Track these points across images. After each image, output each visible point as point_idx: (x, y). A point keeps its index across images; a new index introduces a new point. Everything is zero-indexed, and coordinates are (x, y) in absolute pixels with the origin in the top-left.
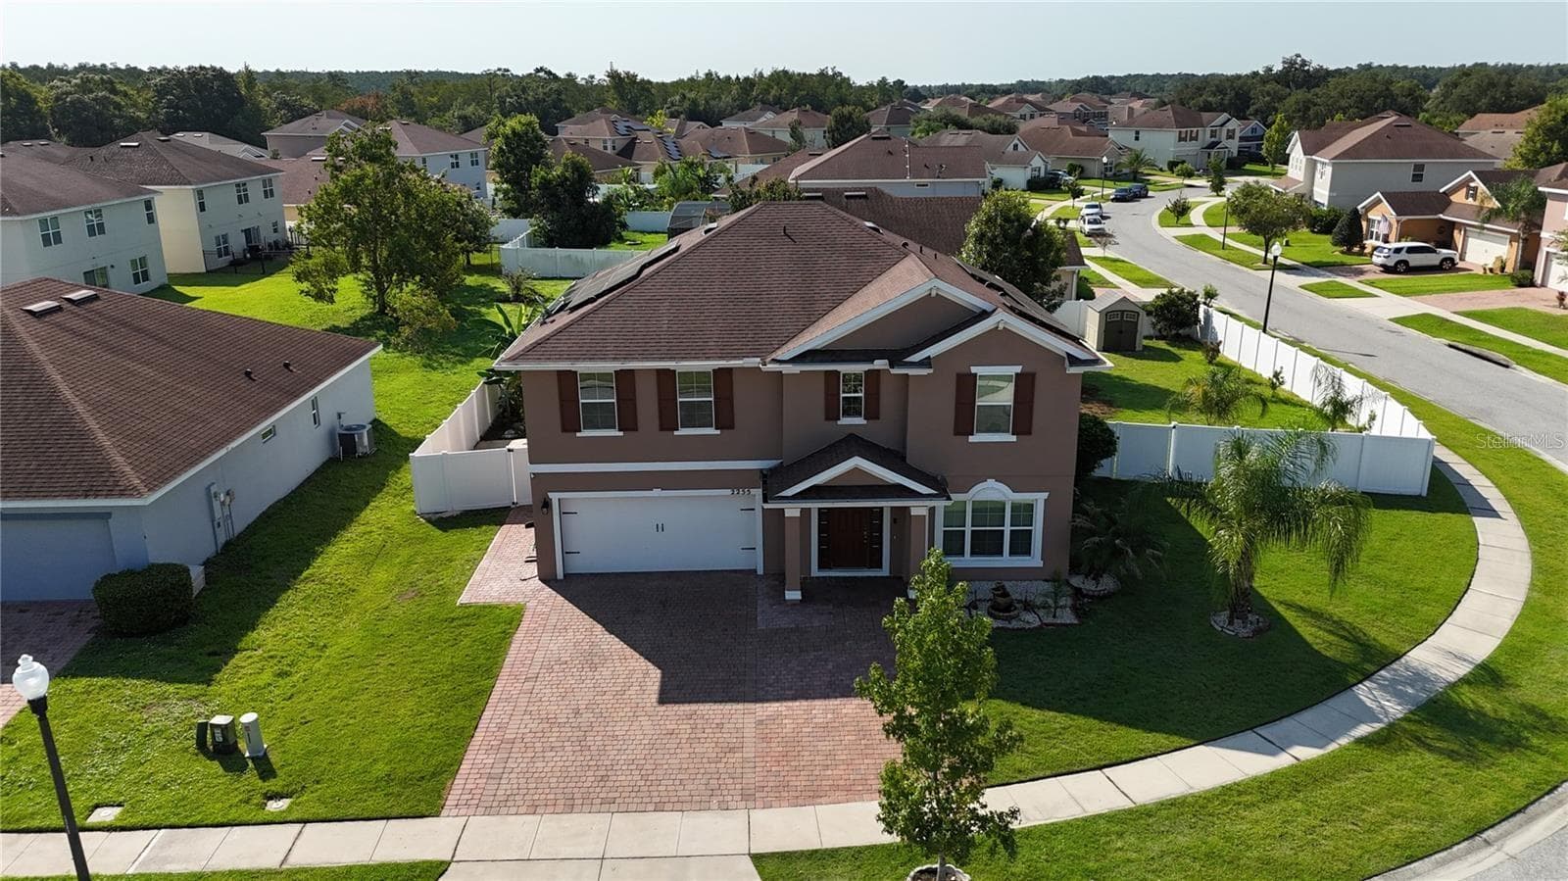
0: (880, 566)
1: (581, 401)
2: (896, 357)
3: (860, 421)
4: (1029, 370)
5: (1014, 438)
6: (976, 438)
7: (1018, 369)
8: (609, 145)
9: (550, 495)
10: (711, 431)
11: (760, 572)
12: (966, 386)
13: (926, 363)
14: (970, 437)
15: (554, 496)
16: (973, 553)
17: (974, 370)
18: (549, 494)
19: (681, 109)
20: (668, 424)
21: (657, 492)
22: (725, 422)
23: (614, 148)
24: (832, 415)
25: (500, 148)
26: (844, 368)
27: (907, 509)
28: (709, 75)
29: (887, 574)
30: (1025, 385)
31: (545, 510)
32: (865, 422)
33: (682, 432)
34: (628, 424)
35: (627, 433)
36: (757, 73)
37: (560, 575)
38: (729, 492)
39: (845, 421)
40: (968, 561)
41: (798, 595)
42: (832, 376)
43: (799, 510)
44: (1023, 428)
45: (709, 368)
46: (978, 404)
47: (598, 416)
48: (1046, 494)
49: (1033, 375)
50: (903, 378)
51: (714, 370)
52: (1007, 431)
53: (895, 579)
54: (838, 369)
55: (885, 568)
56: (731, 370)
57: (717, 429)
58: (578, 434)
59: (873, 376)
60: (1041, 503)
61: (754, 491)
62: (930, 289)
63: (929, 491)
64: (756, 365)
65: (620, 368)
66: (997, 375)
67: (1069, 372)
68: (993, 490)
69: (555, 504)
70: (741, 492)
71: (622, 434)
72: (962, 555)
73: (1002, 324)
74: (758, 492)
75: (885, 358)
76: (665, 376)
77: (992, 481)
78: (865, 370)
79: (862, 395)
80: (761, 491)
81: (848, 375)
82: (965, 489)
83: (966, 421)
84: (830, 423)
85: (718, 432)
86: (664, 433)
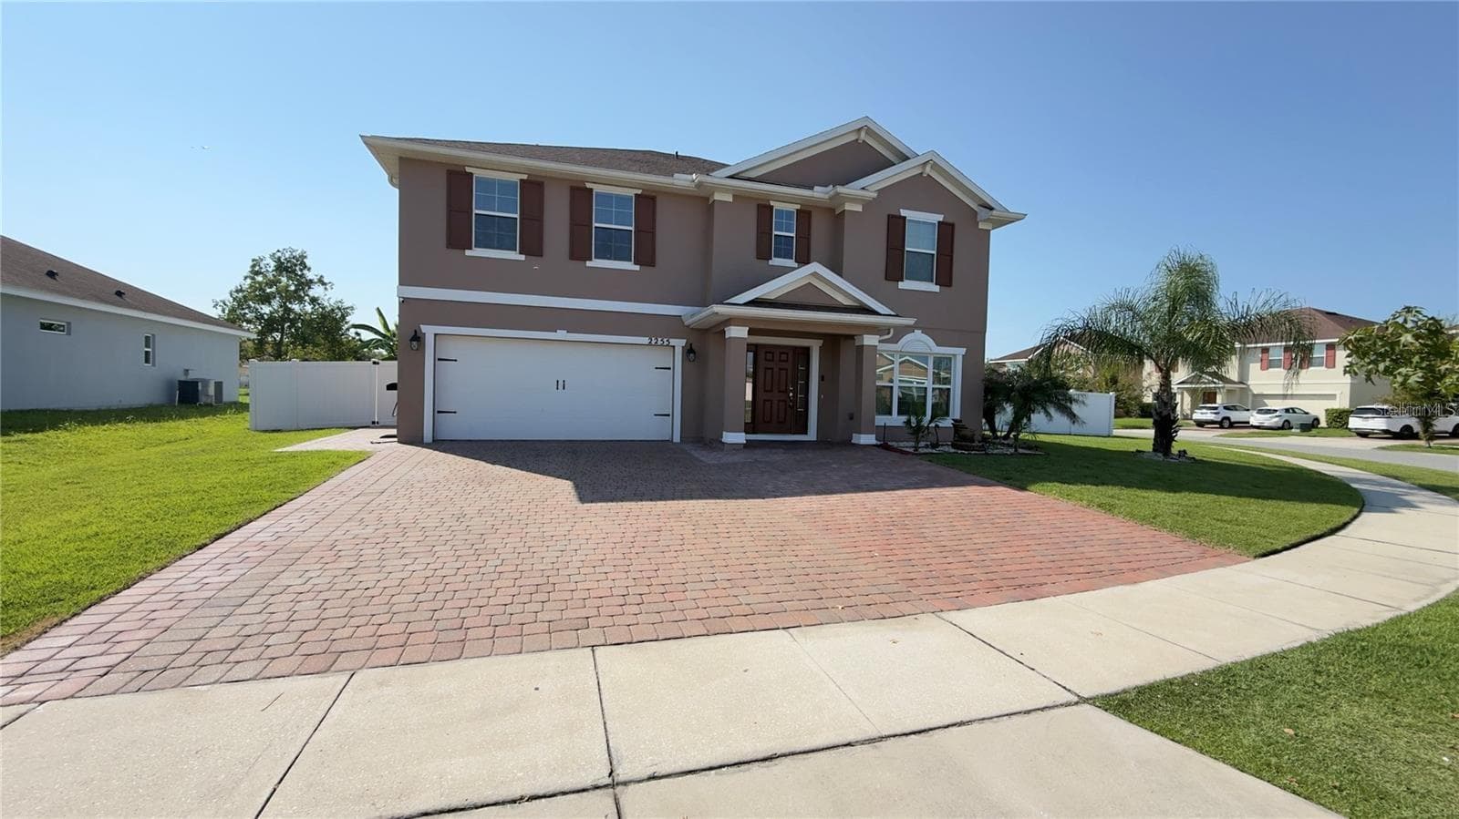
0: (805, 431)
1: (476, 211)
3: (792, 262)
4: (950, 221)
5: (937, 289)
6: (902, 285)
7: (940, 218)
9: (424, 328)
10: (629, 266)
11: (677, 439)
12: (896, 227)
14: (900, 283)
15: (429, 331)
16: (897, 413)
17: (903, 213)
18: (421, 326)
20: (579, 251)
21: (561, 334)
22: (646, 257)
24: (764, 254)
29: (815, 439)
30: (946, 233)
31: (414, 343)
32: (795, 265)
33: (596, 263)
34: (533, 247)
35: (529, 257)
37: (428, 435)
38: (645, 340)
39: (776, 262)
40: (896, 420)
41: (739, 438)
42: (764, 211)
43: (747, 328)
44: (945, 279)
45: (631, 193)
46: (907, 249)
47: (495, 233)
48: (965, 349)
49: (952, 225)
50: (836, 217)
51: (636, 195)
52: (932, 281)
53: (823, 443)
54: (772, 203)
55: (812, 435)
56: (653, 199)
57: (635, 264)
58: (468, 253)
59: (804, 216)
60: (959, 359)
61: (673, 342)
62: (859, 130)
63: (888, 311)
64: (687, 184)
65: (529, 175)
66: (922, 224)
67: (980, 227)
68: (919, 342)
69: (429, 341)
70: (660, 342)
71: (523, 257)
72: (890, 413)
73: (928, 169)
74: (679, 343)
75: (826, 186)
76: (580, 195)
77: (918, 332)
78: (798, 207)
79: (793, 235)
80: (683, 342)
81: (780, 212)
82: (895, 340)
83: (896, 264)
84: (759, 265)
85: (637, 268)
86: (574, 263)
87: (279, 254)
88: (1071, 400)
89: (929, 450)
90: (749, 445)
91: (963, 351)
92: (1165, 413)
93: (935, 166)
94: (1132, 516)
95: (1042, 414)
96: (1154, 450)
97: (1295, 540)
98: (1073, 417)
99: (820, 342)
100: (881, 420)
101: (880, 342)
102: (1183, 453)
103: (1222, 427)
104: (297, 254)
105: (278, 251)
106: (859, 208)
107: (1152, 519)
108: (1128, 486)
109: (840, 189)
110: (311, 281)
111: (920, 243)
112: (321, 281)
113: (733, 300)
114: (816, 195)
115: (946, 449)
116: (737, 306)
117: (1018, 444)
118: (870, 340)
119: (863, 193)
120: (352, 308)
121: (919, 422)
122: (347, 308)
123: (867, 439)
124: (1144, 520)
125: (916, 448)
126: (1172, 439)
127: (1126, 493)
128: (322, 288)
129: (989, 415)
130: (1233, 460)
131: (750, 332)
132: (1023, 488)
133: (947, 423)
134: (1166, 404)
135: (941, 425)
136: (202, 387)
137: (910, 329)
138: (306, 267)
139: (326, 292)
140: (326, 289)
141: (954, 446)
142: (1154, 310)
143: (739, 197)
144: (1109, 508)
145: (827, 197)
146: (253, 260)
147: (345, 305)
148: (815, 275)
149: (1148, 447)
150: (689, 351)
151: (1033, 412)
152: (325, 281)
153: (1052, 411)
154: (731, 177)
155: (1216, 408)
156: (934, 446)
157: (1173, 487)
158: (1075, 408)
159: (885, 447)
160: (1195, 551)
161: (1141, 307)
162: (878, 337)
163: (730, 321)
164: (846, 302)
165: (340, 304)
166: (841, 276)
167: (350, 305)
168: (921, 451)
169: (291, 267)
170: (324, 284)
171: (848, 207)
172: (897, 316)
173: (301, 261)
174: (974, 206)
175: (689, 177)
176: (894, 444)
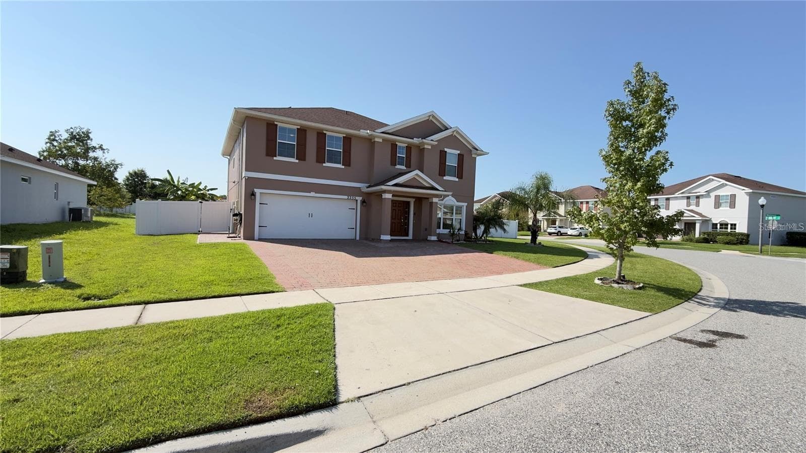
0: (407, 235)
1: (278, 141)
3: (403, 168)
4: (462, 153)
5: (457, 180)
6: (445, 178)
7: (459, 152)
10: (340, 166)
11: (358, 238)
12: (443, 155)
15: (258, 191)
16: (443, 228)
17: (446, 150)
18: (255, 190)
20: (320, 159)
21: (312, 194)
22: (347, 163)
24: (394, 163)
29: (411, 238)
30: (461, 157)
31: (253, 197)
32: (405, 168)
33: (327, 164)
34: (301, 156)
35: (300, 161)
37: (256, 236)
38: (346, 197)
39: (398, 167)
40: (442, 231)
41: (388, 237)
42: (394, 146)
43: (391, 195)
44: (460, 176)
45: (341, 136)
46: (447, 164)
47: (286, 150)
49: (463, 155)
50: (421, 150)
51: (343, 137)
52: (455, 176)
53: (415, 240)
54: (397, 143)
55: (410, 237)
56: (350, 139)
57: (343, 165)
58: (275, 158)
59: (409, 148)
60: (465, 207)
61: (357, 198)
62: (429, 116)
63: (443, 189)
64: (365, 134)
65: (301, 126)
66: (452, 153)
67: (473, 156)
68: (451, 201)
69: (258, 196)
70: (352, 198)
71: (297, 161)
72: (440, 228)
73: (455, 133)
74: (359, 199)
75: (418, 138)
76: (321, 136)
77: (450, 196)
78: (406, 145)
79: (404, 156)
80: (361, 198)
81: (400, 147)
82: (442, 200)
83: (443, 170)
84: (391, 168)
85: (343, 167)
86: (318, 164)
87: (72, 130)
88: (504, 224)
89: (456, 242)
90: (392, 240)
91: (466, 204)
92: (534, 229)
93: (458, 132)
94: (523, 259)
95: (494, 229)
96: (531, 242)
97: (564, 264)
98: (504, 230)
99: (414, 200)
100: (438, 231)
101: (439, 200)
102: (540, 243)
103: (558, 235)
104: (84, 130)
105: (72, 128)
106: (430, 147)
107: (529, 260)
108: (523, 252)
109: (424, 140)
110: (95, 148)
111: (452, 162)
112: (101, 148)
113: (387, 184)
114: (414, 141)
115: (462, 242)
116: (389, 186)
117: (486, 241)
118: (435, 200)
119: (432, 142)
120: (121, 165)
121: (453, 232)
122: (118, 164)
123: (434, 238)
124: (527, 260)
125: (452, 242)
126: (536, 238)
127: (521, 254)
128: (101, 152)
129: (475, 230)
130: (557, 246)
131: (392, 196)
132: (492, 253)
133: (463, 232)
134: (535, 225)
135: (461, 233)
136: (84, 212)
137: (448, 196)
138: (89, 138)
139: (104, 155)
140: (104, 152)
141: (464, 240)
142: (532, 191)
143: (384, 140)
144: (517, 258)
145: (418, 142)
146: (51, 132)
147: (117, 162)
148: (417, 175)
149: (529, 242)
150: (363, 202)
151: (491, 228)
152: (104, 147)
153: (498, 228)
154: (383, 133)
155: (556, 227)
156: (458, 241)
157: (535, 252)
158: (505, 227)
159: (440, 241)
160: (539, 267)
161: (527, 190)
162: (438, 199)
163: (385, 192)
164: (427, 185)
165: (113, 162)
166: (423, 173)
167: (120, 162)
168: (454, 242)
169: (81, 138)
170: (103, 149)
171: (426, 146)
172: (445, 191)
173: (87, 135)
174: (470, 148)
175: (366, 131)
176: (444, 240)
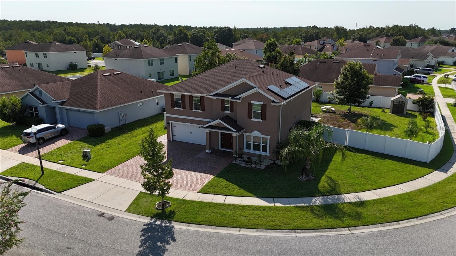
1: (175, 101)
2: (233, 97)
3: (229, 112)
4: (265, 103)
5: (261, 121)
6: (253, 120)
7: (262, 103)
8: (316, 47)
10: (200, 111)
12: (250, 105)
13: (239, 99)
14: (251, 119)
15: (170, 122)
16: (253, 150)
17: (252, 102)
18: (169, 121)
19: (356, 37)
20: (191, 108)
21: (189, 124)
22: (203, 109)
23: (318, 48)
24: (223, 110)
25: (265, 47)
26: (226, 99)
27: (232, 134)
28: (371, 27)
30: (264, 107)
31: (168, 124)
33: (194, 110)
34: (184, 108)
36: (388, 25)
37: (171, 140)
39: (226, 112)
41: (208, 151)
42: (223, 101)
44: (264, 118)
46: (253, 111)
47: (178, 105)
48: (270, 137)
49: (266, 105)
51: (200, 96)
52: (260, 119)
56: (204, 97)
58: (175, 108)
60: (269, 139)
63: (235, 130)
65: (182, 94)
66: (257, 104)
68: (256, 134)
69: (170, 124)
71: (182, 109)
73: (257, 91)
75: (231, 97)
76: (191, 98)
77: (257, 131)
81: (226, 101)
82: (251, 133)
83: (250, 115)
84: (222, 112)
85: (201, 111)
86: (191, 110)
90: (212, 153)
109: (232, 100)
111: (257, 109)
114: (229, 99)
118: (234, 135)
131: (210, 131)
148: (219, 122)
162: (236, 134)
